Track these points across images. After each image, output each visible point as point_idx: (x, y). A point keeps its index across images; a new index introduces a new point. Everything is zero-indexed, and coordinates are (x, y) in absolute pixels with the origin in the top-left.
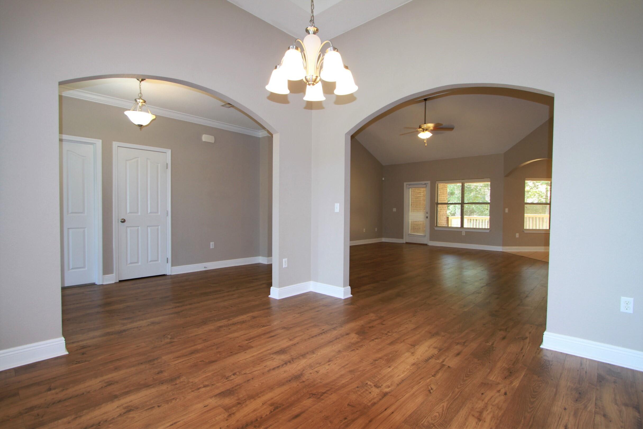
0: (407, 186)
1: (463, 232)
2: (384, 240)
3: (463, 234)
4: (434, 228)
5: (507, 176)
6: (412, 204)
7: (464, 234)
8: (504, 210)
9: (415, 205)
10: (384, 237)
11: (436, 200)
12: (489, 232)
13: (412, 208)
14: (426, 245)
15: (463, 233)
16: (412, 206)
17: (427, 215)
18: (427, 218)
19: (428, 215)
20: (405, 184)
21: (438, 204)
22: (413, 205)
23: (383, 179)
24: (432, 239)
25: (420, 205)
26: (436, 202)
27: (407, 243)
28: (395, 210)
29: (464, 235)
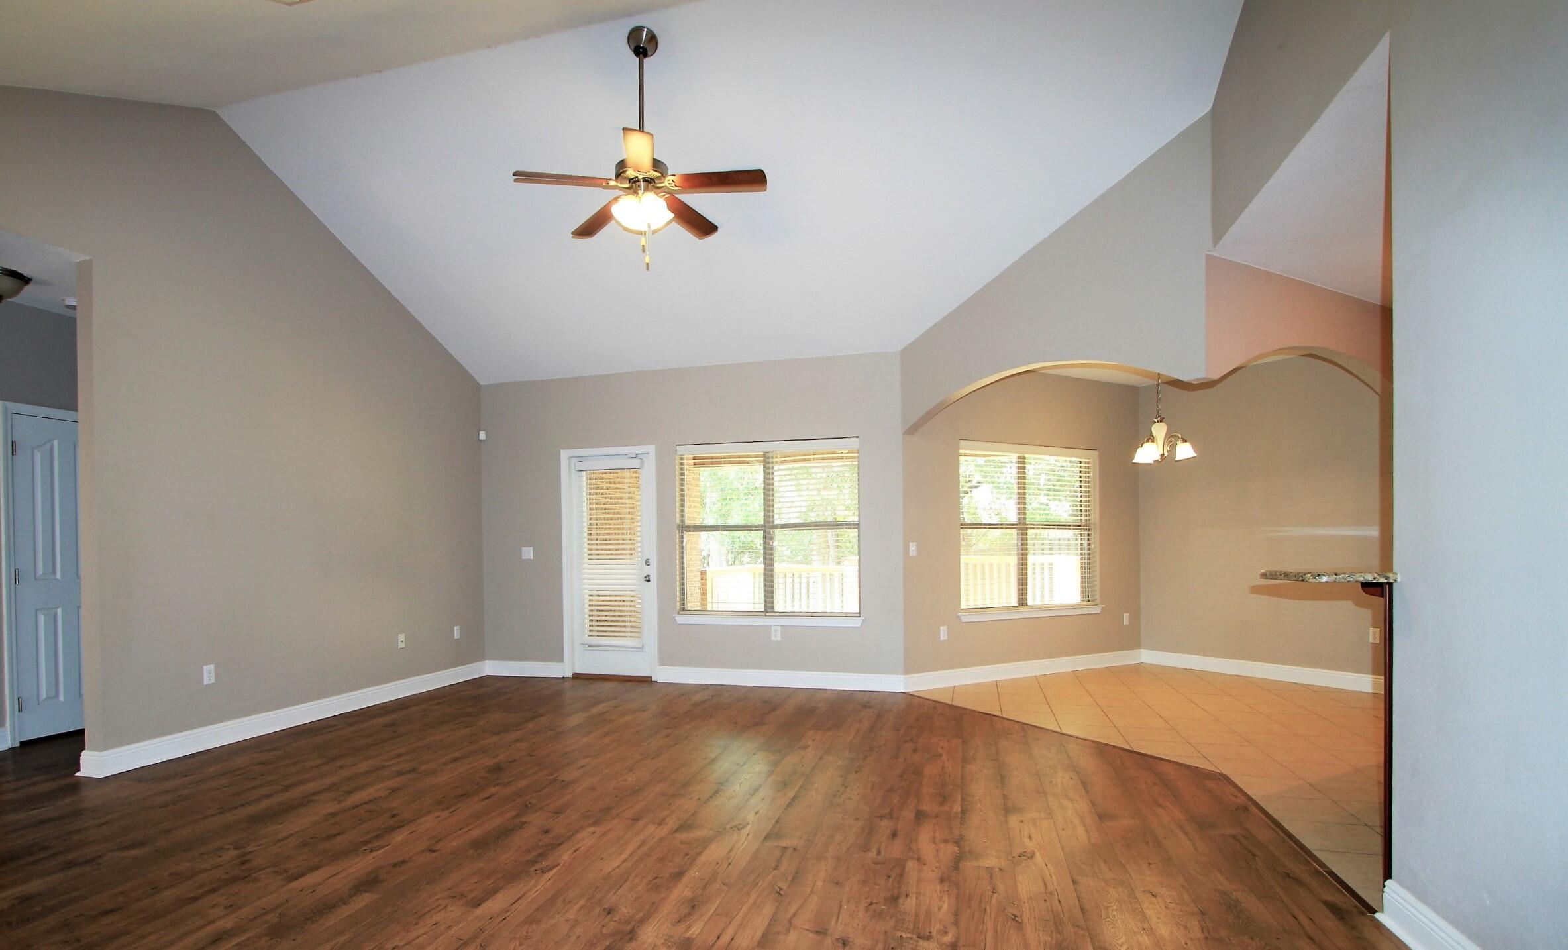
0: (574, 461)
1: (773, 628)
2: (491, 668)
3: (773, 638)
4: (674, 618)
5: (911, 430)
6: (589, 529)
7: (776, 636)
8: (906, 549)
9: (604, 535)
10: (489, 659)
11: (678, 515)
12: (859, 625)
13: (592, 544)
14: (646, 680)
15: (773, 632)
16: (592, 540)
17: (647, 570)
18: (649, 581)
19: (652, 571)
20: (564, 454)
21: (683, 528)
22: (597, 534)
23: (482, 436)
24: (666, 659)
25: (619, 534)
26: (678, 521)
27: (577, 677)
28: (528, 553)
29: (779, 638)
